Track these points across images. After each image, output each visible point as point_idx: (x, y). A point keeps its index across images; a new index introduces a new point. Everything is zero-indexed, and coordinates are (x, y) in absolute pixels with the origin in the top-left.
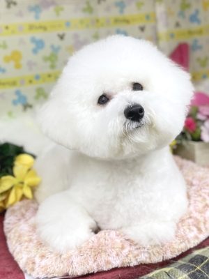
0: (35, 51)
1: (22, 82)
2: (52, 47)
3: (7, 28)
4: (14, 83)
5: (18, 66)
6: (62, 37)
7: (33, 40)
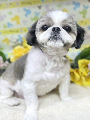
0: (26, 15)
1: (21, 31)
2: (35, 13)
3: (11, 4)
4: (17, 31)
5: (18, 23)
6: (40, 7)
7: (25, 10)
